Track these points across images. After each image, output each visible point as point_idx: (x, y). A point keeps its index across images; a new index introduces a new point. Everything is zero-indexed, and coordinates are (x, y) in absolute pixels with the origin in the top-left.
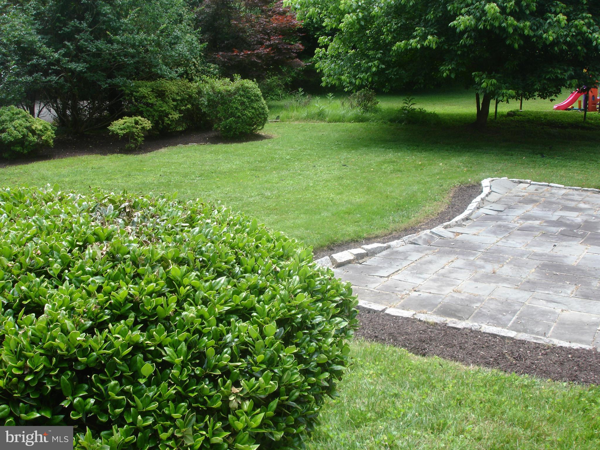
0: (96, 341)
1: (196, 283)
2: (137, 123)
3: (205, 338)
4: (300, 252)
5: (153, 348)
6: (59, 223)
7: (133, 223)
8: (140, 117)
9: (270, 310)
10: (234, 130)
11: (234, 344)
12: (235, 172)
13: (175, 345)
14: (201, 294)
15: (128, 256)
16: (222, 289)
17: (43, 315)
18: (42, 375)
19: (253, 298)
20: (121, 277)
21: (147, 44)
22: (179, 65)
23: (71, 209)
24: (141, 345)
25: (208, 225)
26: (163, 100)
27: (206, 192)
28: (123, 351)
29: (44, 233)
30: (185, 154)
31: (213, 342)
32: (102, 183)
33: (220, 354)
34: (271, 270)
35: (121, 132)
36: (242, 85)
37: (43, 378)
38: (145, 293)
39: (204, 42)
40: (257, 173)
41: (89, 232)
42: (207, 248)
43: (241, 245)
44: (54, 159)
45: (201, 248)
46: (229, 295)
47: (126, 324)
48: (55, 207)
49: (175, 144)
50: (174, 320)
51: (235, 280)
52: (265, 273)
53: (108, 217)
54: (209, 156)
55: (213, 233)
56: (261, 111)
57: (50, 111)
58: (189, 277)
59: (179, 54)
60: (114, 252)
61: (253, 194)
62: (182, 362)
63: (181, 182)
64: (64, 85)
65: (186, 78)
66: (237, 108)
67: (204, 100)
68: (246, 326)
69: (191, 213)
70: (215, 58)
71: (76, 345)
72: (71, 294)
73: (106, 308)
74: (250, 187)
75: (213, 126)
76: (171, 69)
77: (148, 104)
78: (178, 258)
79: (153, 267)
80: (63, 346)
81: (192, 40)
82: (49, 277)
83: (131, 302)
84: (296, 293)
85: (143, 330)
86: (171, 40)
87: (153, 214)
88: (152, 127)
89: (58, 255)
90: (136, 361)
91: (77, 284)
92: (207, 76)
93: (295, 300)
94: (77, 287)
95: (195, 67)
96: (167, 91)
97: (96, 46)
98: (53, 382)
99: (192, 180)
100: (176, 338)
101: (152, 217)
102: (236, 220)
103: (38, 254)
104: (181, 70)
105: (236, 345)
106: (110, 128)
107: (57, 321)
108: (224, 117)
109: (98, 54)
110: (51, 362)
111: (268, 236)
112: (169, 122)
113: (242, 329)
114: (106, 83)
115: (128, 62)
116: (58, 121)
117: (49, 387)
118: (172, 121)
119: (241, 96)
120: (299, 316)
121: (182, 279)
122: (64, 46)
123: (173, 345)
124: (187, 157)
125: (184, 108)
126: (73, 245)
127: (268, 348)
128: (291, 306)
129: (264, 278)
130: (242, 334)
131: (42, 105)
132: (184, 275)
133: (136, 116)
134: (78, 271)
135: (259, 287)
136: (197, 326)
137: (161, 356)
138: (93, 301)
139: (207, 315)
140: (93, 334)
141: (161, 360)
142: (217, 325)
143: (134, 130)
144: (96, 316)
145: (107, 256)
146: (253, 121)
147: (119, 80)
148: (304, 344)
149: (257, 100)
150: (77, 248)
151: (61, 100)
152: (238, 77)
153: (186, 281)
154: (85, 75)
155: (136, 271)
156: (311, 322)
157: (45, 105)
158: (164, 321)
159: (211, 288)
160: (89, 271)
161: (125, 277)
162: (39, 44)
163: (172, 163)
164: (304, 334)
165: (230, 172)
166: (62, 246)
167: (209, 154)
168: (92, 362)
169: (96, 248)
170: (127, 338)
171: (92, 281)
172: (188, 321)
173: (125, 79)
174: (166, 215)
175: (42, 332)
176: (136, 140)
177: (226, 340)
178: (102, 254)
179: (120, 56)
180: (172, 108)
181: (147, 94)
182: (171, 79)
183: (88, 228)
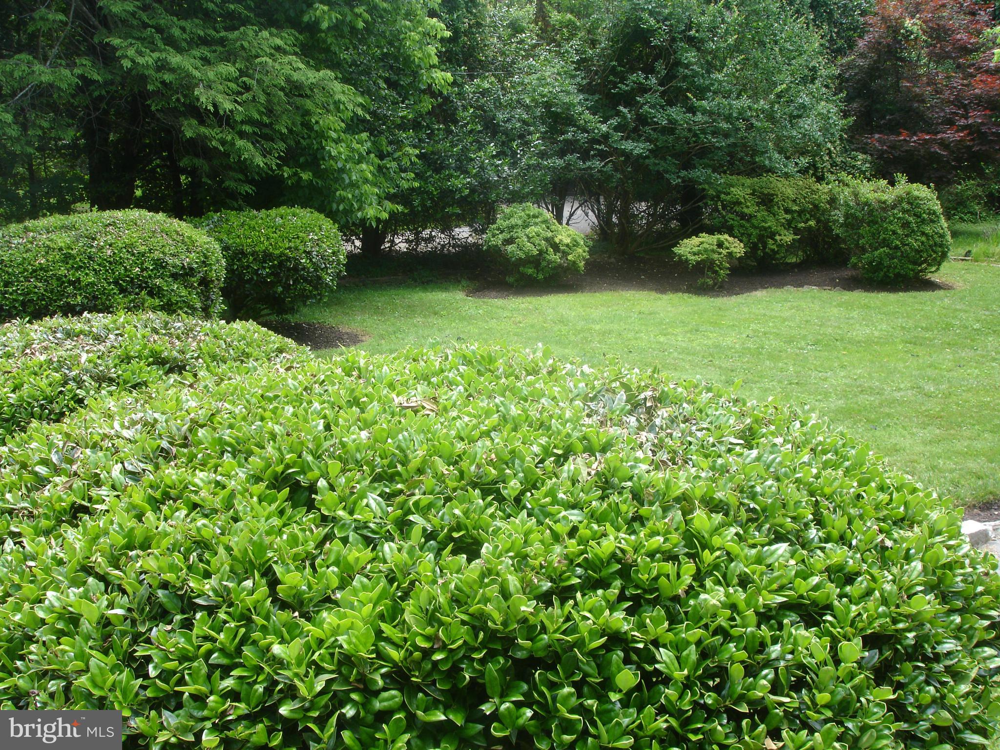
0: (550, 617)
1: (734, 548)
2: (720, 245)
3: (732, 645)
4: (935, 518)
5: (641, 645)
6: (534, 414)
7: (652, 429)
8: (726, 236)
9: (859, 614)
10: (885, 270)
11: (782, 663)
12: (877, 343)
13: (679, 646)
14: (739, 567)
15: (629, 484)
16: (776, 564)
17: (477, 561)
18: (461, 655)
19: (832, 589)
20: (610, 518)
21: (752, 116)
22: (803, 153)
23: (559, 392)
24: (625, 637)
25: (776, 449)
26: (769, 209)
27: (820, 372)
28: (591, 641)
29: (509, 426)
30: (795, 304)
31: (743, 655)
32: (652, 339)
33: (755, 677)
34: (874, 543)
35: (693, 258)
36: (908, 194)
37: (461, 660)
38: (643, 551)
39: (849, 116)
40: (917, 350)
41: (576, 434)
42: (764, 489)
43: (827, 490)
44: (582, 292)
45: (753, 487)
46: (789, 577)
47: (604, 597)
48: (537, 385)
49: (780, 285)
50: (685, 604)
51: (805, 552)
52: (862, 546)
53: (612, 413)
54: (835, 311)
55: (780, 463)
56: (937, 239)
57: (587, 215)
58: (723, 535)
59: (804, 135)
60: (609, 475)
61: (902, 386)
62: (687, 678)
63: (780, 352)
64: (612, 176)
65: (813, 175)
66: (894, 233)
67: (838, 215)
68: (807, 637)
69: (752, 422)
70: (866, 144)
71: (518, 618)
72: (527, 534)
73: (579, 565)
74: (899, 372)
75: (848, 259)
76: (787, 158)
77: (743, 216)
78: (712, 498)
79: (665, 510)
80: (498, 617)
81: (829, 112)
82: (501, 499)
83: (619, 561)
84: (913, 591)
85: (630, 612)
86: (793, 111)
87: (687, 416)
88: (745, 253)
89: (521, 467)
90: (610, 662)
91: (541, 518)
92: (849, 174)
93: (909, 606)
94: (540, 523)
95: (831, 157)
96: (777, 195)
97: (669, 115)
98: (474, 670)
99: (800, 349)
100: (684, 635)
101: (684, 422)
102: (829, 444)
103: (491, 460)
104: (804, 161)
105: (786, 667)
106: (675, 250)
107: (498, 574)
108: (871, 246)
109: (670, 129)
110: (477, 637)
111: (882, 479)
112: (774, 247)
113: (800, 641)
114: (678, 177)
115: (717, 144)
116: (599, 231)
117: (467, 677)
118: (780, 246)
119: (905, 211)
120: (911, 635)
121: (711, 536)
122: (618, 113)
123: (677, 646)
124: (798, 308)
125: (803, 225)
126: (547, 452)
127: (842, 682)
128: (900, 614)
129: (858, 556)
130: (800, 648)
131: (576, 205)
132: (716, 530)
133: (720, 233)
134: (545, 496)
135: (846, 571)
136: (722, 621)
137: (653, 660)
138: (559, 550)
139: (742, 606)
140: (549, 604)
141: (652, 669)
142: (758, 626)
143: (716, 256)
144: (560, 575)
145: (596, 478)
146: (921, 257)
147: (699, 173)
148: (913, 687)
149: (932, 221)
150: (552, 459)
151: (605, 199)
152: (902, 179)
153: (716, 541)
154: (647, 161)
155: (637, 512)
156: (933, 648)
157: (581, 205)
158: (668, 603)
159: (759, 560)
160: (563, 499)
161: (617, 519)
162: (579, 109)
163: (771, 317)
164: (918, 667)
165: (869, 342)
166: (529, 452)
167: (835, 306)
168: (539, 650)
169: (580, 463)
170: (601, 620)
171: (564, 517)
172: (707, 610)
173: (709, 171)
174: (708, 420)
175: (471, 588)
176: (716, 272)
177: (769, 654)
178: (589, 474)
179: (705, 134)
180: (783, 225)
181: (744, 198)
182: (787, 176)
183: (575, 428)
